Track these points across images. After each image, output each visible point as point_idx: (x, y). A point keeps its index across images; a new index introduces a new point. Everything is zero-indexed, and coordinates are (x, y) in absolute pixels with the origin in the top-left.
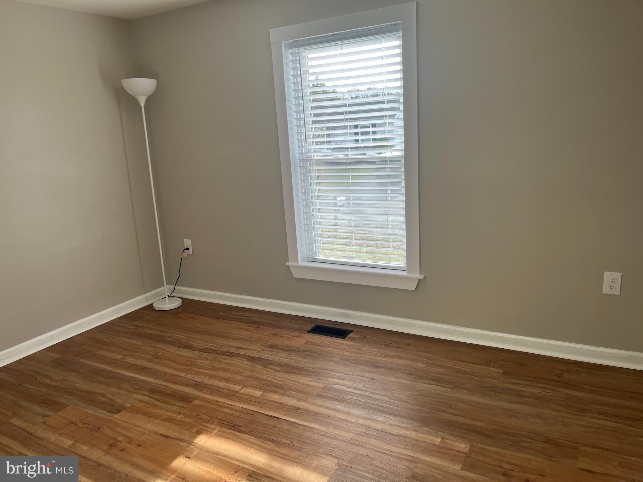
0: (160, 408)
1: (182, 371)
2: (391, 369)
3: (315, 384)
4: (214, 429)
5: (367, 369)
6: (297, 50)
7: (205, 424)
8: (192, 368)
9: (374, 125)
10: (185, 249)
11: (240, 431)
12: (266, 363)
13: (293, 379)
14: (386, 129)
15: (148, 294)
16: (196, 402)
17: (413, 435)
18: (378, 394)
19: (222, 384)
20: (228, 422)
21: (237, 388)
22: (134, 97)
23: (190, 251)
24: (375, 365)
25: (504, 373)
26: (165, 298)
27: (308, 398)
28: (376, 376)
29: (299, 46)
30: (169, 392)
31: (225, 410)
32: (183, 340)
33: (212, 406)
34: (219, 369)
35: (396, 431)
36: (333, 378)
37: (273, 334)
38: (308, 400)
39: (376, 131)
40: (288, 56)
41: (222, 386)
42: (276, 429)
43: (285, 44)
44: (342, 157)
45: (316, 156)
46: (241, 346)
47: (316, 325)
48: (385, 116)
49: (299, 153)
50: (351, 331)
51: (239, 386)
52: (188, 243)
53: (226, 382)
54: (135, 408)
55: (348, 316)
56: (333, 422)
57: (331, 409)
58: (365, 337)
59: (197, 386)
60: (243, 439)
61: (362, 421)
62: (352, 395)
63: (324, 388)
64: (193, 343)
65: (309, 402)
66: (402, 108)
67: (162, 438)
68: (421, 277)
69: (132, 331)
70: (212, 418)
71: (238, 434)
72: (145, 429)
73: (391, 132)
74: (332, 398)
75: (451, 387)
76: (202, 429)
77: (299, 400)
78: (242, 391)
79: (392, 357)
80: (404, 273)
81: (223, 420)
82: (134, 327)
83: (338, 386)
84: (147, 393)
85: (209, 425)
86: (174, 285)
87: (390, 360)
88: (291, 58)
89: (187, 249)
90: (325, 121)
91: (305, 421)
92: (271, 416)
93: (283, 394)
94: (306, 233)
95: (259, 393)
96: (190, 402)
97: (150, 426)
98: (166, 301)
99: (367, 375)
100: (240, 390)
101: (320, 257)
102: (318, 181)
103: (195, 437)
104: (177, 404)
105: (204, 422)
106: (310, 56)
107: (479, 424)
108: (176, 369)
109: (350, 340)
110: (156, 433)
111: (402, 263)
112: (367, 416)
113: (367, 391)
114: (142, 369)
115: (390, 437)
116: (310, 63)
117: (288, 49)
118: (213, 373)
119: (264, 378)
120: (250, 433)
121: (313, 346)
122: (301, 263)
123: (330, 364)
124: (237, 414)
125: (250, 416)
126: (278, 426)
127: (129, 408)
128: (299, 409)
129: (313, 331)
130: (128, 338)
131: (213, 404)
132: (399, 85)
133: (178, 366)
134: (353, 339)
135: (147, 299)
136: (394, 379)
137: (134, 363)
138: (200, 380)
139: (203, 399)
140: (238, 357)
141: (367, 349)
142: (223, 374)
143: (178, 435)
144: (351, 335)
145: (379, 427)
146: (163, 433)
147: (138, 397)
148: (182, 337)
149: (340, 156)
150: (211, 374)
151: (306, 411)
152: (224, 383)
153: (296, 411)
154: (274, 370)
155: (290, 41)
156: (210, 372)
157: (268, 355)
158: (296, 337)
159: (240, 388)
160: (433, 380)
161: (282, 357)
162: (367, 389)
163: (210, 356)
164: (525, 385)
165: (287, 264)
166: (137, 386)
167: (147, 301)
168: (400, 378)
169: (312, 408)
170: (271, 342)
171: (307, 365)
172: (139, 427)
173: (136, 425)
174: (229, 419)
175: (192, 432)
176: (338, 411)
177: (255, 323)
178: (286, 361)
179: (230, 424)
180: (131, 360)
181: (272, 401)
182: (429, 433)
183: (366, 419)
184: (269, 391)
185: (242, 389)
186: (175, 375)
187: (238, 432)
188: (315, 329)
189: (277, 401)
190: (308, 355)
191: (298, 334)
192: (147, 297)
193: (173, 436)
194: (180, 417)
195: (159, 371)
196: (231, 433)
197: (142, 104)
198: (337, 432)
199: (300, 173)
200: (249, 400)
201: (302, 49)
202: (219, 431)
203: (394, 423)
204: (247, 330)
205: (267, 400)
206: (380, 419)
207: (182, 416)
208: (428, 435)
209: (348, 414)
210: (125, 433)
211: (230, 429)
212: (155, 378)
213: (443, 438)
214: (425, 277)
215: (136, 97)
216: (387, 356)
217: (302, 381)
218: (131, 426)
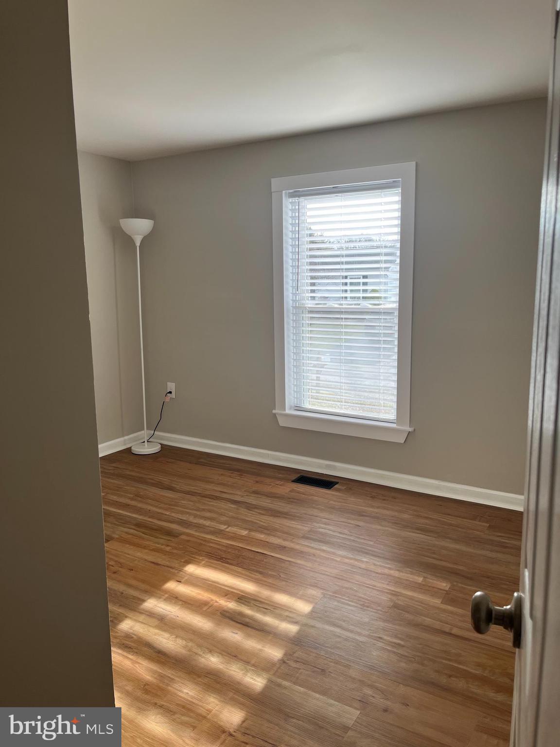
0: (147, 540)
1: (166, 510)
2: (377, 518)
3: (299, 527)
4: (202, 560)
5: (353, 516)
6: (298, 199)
7: (194, 556)
8: (176, 508)
9: (365, 277)
10: (168, 393)
11: (228, 563)
12: (250, 507)
13: (278, 522)
14: (381, 280)
15: (126, 438)
16: (183, 537)
17: (396, 574)
18: (364, 539)
19: (207, 523)
20: (216, 555)
21: (223, 527)
22: (130, 237)
23: (173, 395)
24: (361, 514)
25: (490, 527)
26: (144, 442)
27: (293, 539)
28: (361, 523)
29: (299, 196)
30: (155, 527)
31: (212, 545)
32: (165, 483)
33: (199, 541)
34: (204, 510)
35: (379, 570)
36: (318, 523)
37: (257, 482)
38: (293, 540)
39: (367, 282)
40: (288, 204)
41: (207, 525)
42: (263, 562)
43: (286, 193)
44: (336, 306)
45: (310, 304)
46: (225, 490)
47: (301, 476)
48: (381, 268)
49: (293, 300)
50: (337, 483)
51: (225, 525)
52: (171, 386)
53: (211, 521)
54: (122, 538)
55: (334, 468)
56: (318, 560)
57: (316, 549)
58: (350, 489)
59: (182, 523)
60: (232, 570)
61: (347, 561)
62: (337, 539)
63: (309, 531)
64: (176, 486)
65: (293, 542)
66: (398, 261)
67: (153, 565)
68: (410, 429)
69: (112, 472)
70: (199, 551)
71: (226, 565)
72: (135, 557)
73: (386, 284)
74: (317, 539)
75: (436, 536)
76: (190, 559)
77: (284, 540)
78: (227, 530)
79: (378, 508)
80: (394, 426)
81: (210, 553)
82: (113, 468)
83: (323, 530)
84: (133, 527)
85: (197, 557)
86: (152, 430)
87: (376, 510)
88: (290, 207)
89: (170, 392)
90: (321, 270)
91: (292, 558)
92: (258, 552)
93: (268, 534)
94: (295, 381)
95: (244, 533)
96: (177, 537)
97: (139, 554)
98: (145, 445)
99: (352, 522)
100: (226, 529)
101: (307, 406)
102: (310, 329)
103: (185, 566)
104: (164, 537)
105: (192, 554)
106: (309, 206)
107: (461, 568)
108: (160, 508)
109: (337, 491)
110: (146, 560)
111: (392, 415)
112: (352, 556)
113: (351, 536)
114: (126, 506)
115: (374, 575)
116: (309, 213)
117: (289, 198)
118: (198, 513)
119: (250, 519)
120: (237, 565)
121: (297, 494)
122: (288, 411)
123: (316, 510)
124: (224, 549)
125: (237, 551)
126: (265, 560)
127: (117, 538)
128: (285, 547)
129: (298, 480)
130: (109, 478)
131: (199, 539)
132: (397, 231)
133: (162, 505)
134: (338, 490)
135: (125, 443)
136: (379, 527)
137: (118, 500)
138: (184, 519)
139: (188, 535)
140: (222, 500)
141: (352, 499)
142: (208, 514)
143: (168, 563)
144: (336, 486)
145: (363, 566)
146: (153, 561)
147: (126, 530)
148: (165, 480)
149: (333, 305)
150: (196, 514)
151: (292, 549)
152: (209, 522)
153: (282, 548)
154: (259, 513)
155: (291, 191)
156: (195, 512)
157: (252, 500)
158: (280, 485)
159: (226, 527)
160: (418, 529)
161: (265, 502)
162: (352, 534)
163: (194, 498)
164: (509, 538)
165: (274, 411)
166: (124, 521)
167: (125, 444)
168: (386, 527)
169: (297, 547)
170: (254, 489)
171: (292, 510)
172: (129, 554)
173: (125, 553)
174: (217, 552)
175: (181, 562)
176: (324, 551)
177: (238, 470)
178: (271, 506)
179: (217, 557)
180: (115, 498)
181: (257, 540)
182: (412, 573)
183: (351, 559)
184: (254, 531)
185: (227, 528)
186: (159, 513)
187: (226, 563)
188: (300, 479)
189: (263, 539)
190: (292, 502)
191: (282, 482)
192: (125, 440)
193: (162, 564)
194: (168, 549)
195: (144, 509)
196: (219, 564)
197: (138, 244)
198: (323, 568)
199: (293, 320)
200: (235, 537)
201: (302, 199)
202: (207, 562)
203: (378, 563)
204: (230, 477)
205: (253, 538)
206: (365, 560)
207: (170, 548)
208: (411, 574)
209: (334, 554)
210: (116, 559)
211: (218, 561)
212: (141, 515)
213: (424, 577)
214: (415, 429)
215: (132, 236)
216: (372, 507)
217: (288, 524)
218: (120, 553)
